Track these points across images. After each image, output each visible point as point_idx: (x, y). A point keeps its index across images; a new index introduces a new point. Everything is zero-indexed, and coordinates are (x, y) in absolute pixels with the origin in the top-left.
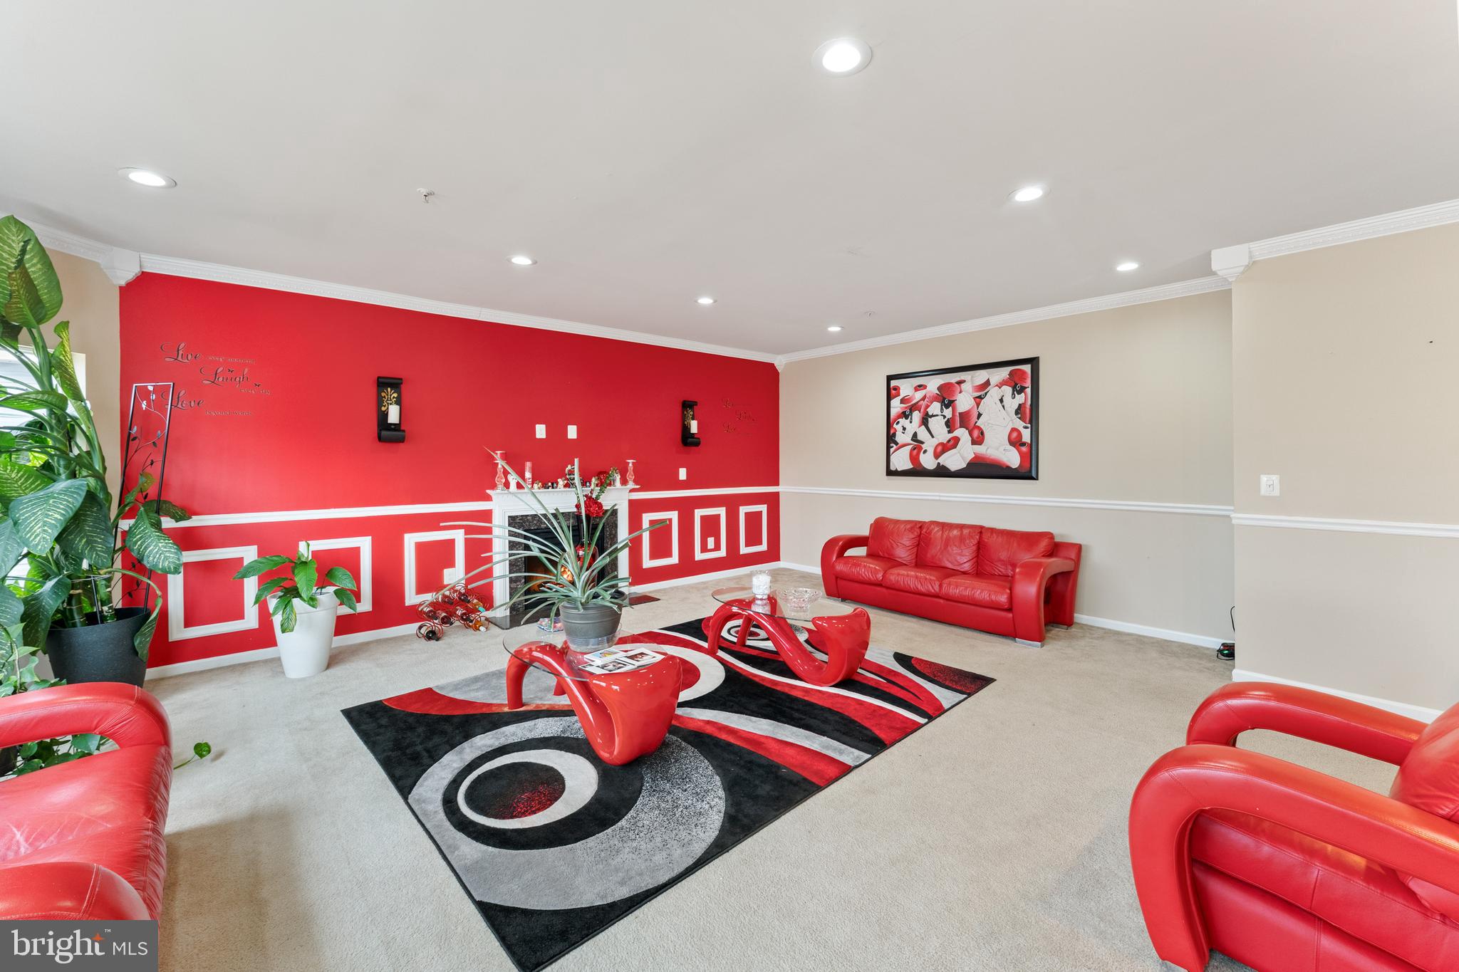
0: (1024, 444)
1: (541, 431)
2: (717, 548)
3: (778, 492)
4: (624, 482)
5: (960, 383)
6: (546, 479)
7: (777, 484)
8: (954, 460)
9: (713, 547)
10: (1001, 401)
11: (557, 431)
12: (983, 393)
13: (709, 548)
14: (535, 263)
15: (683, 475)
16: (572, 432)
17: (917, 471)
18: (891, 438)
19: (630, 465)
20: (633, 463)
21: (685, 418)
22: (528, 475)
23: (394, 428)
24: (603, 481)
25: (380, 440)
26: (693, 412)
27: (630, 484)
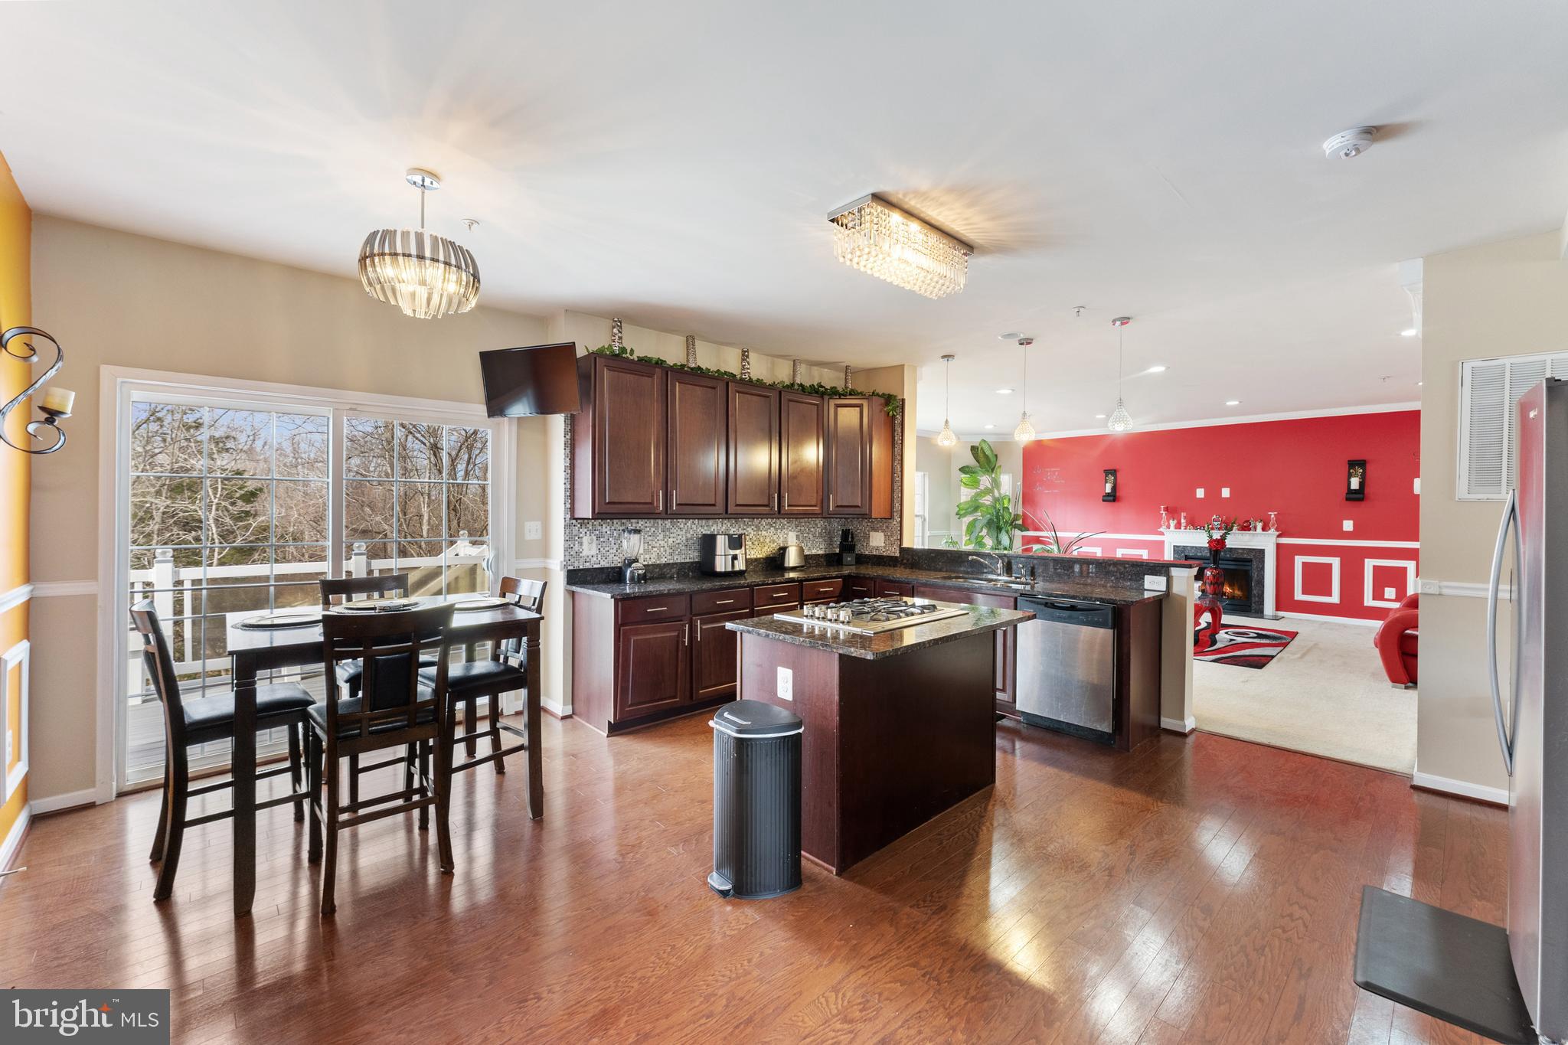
1: (1200, 493)
4: (1265, 528)
6: (1193, 524)
9: (1392, 597)
11: (1213, 493)
13: (1386, 597)
15: (1348, 525)
16: (1226, 493)
19: (1272, 516)
21: (1350, 476)
22: (1183, 521)
23: (1108, 495)
24: (1246, 528)
25: (1104, 501)
26: (1363, 468)
27: (1273, 532)
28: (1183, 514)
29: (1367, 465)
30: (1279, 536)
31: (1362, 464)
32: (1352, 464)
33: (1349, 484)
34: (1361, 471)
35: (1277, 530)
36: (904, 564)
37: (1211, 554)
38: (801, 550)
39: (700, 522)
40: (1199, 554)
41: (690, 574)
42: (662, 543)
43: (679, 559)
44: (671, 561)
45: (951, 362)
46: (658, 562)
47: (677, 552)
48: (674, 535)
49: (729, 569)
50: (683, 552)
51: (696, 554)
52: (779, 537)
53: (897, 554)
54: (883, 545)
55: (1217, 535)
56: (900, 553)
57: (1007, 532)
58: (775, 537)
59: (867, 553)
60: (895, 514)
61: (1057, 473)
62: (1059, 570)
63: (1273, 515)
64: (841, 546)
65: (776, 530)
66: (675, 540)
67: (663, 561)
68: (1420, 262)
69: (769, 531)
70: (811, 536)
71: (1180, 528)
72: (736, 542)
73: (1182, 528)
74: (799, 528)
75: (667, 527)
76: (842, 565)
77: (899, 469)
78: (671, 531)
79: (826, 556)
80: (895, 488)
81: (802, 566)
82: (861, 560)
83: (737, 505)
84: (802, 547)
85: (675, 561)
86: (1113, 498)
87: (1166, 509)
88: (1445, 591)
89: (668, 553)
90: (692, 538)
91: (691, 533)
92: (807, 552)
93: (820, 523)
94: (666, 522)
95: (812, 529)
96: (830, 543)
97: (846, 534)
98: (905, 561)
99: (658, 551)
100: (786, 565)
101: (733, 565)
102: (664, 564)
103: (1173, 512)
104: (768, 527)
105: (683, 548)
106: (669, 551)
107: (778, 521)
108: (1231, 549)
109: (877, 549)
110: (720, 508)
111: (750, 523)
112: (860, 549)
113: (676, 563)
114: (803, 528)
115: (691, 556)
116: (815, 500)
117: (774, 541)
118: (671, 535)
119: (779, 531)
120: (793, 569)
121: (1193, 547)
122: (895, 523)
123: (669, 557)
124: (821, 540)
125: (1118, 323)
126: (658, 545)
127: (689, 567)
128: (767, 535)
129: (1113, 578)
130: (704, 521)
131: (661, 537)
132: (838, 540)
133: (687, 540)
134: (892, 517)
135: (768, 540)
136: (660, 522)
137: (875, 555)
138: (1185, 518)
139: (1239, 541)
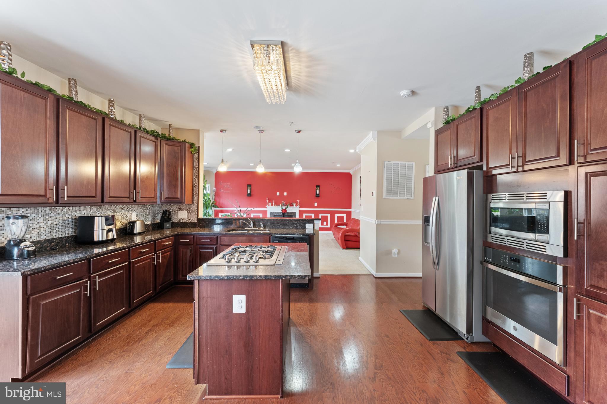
1: (278, 194)
2: (327, 224)
3: (351, 211)
4: (296, 205)
6: (277, 204)
7: (351, 208)
9: (325, 224)
11: (282, 194)
13: (324, 224)
14: (291, 150)
16: (285, 194)
21: (316, 190)
22: (273, 203)
23: (249, 194)
24: (291, 205)
25: (247, 196)
26: (319, 188)
27: (298, 206)
28: (273, 201)
30: (300, 208)
32: (317, 186)
33: (316, 192)
35: (299, 206)
36: (200, 226)
37: (282, 214)
38: (143, 222)
39: (74, 208)
40: (278, 214)
41: (67, 244)
42: (42, 225)
43: (56, 235)
44: (50, 238)
45: (224, 134)
46: (38, 239)
47: (55, 231)
48: (53, 218)
49: (105, 239)
50: (60, 230)
51: (71, 230)
52: (127, 216)
53: (196, 221)
54: (187, 217)
55: (284, 208)
56: (197, 221)
57: (211, 208)
58: (125, 216)
59: (176, 221)
60: (194, 202)
61: (229, 185)
62: (276, 224)
63: (298, 201)
64: (162, 218)
65: (125, 211)
66: (53, 221)
67: (43, 238)
68: (376, 132)
69: (121, 212)
70: (144, 214)
71: (272, 206)
72: (110, 220)
73: (273, 206)
74: (138, 210)
75: (47, 212)
76: (163, 229)
77: (197, 180)
78: (50, 215)
79: (152, 224)
80: (194, 189)
81: (144, 232)
82: (174, 225)
83: (110, 197)
84: (144, 221)
85: (54, 237)
86: (250, 195)
87: (268, 199)
88: (381, 223)
89: (47, 231)
90: (68, 220)
91: (67, 216)
92: (146, 223)
93: (149, 207)
94: (46, 209)
95: (145, 211)
96: (154, 217)
97: (165, 212)
98: (201, 224)
99: (38, 231)
100: (135, 232)
101: (107, 236)
102: (45, 240)
103: (270, 200)
104: (120, 210)
105: (60, 227)
106: (48, 230)
107: (126, 206)
108: (288, 212)
109: (183, 219)
110: (98, 199)
111: (109, 208)
112: (175, 220)
113: (55, 239)
114: (140, 210)
115: (67, 232)
116: (154, 194)
117: (124, 218)
118: (50, 219)
119: (127, 212)
120: (139, 234)
121: (276, 212)
122: (194, 206)
123: (49, 235)
124: (149, 216)
125: (297, 131)
126: (38, 226)
127: (66, 240)
128: (120, 215)
129: (295, 226)
130: (77, 208)
131: (41, 220)
132: (159, 216)
133: (64, 221)
134: (192, 203)
135: (120, 218)
136: (40, 209)
137: (183, 223)
138: (274, 202)
139: (290, 210)
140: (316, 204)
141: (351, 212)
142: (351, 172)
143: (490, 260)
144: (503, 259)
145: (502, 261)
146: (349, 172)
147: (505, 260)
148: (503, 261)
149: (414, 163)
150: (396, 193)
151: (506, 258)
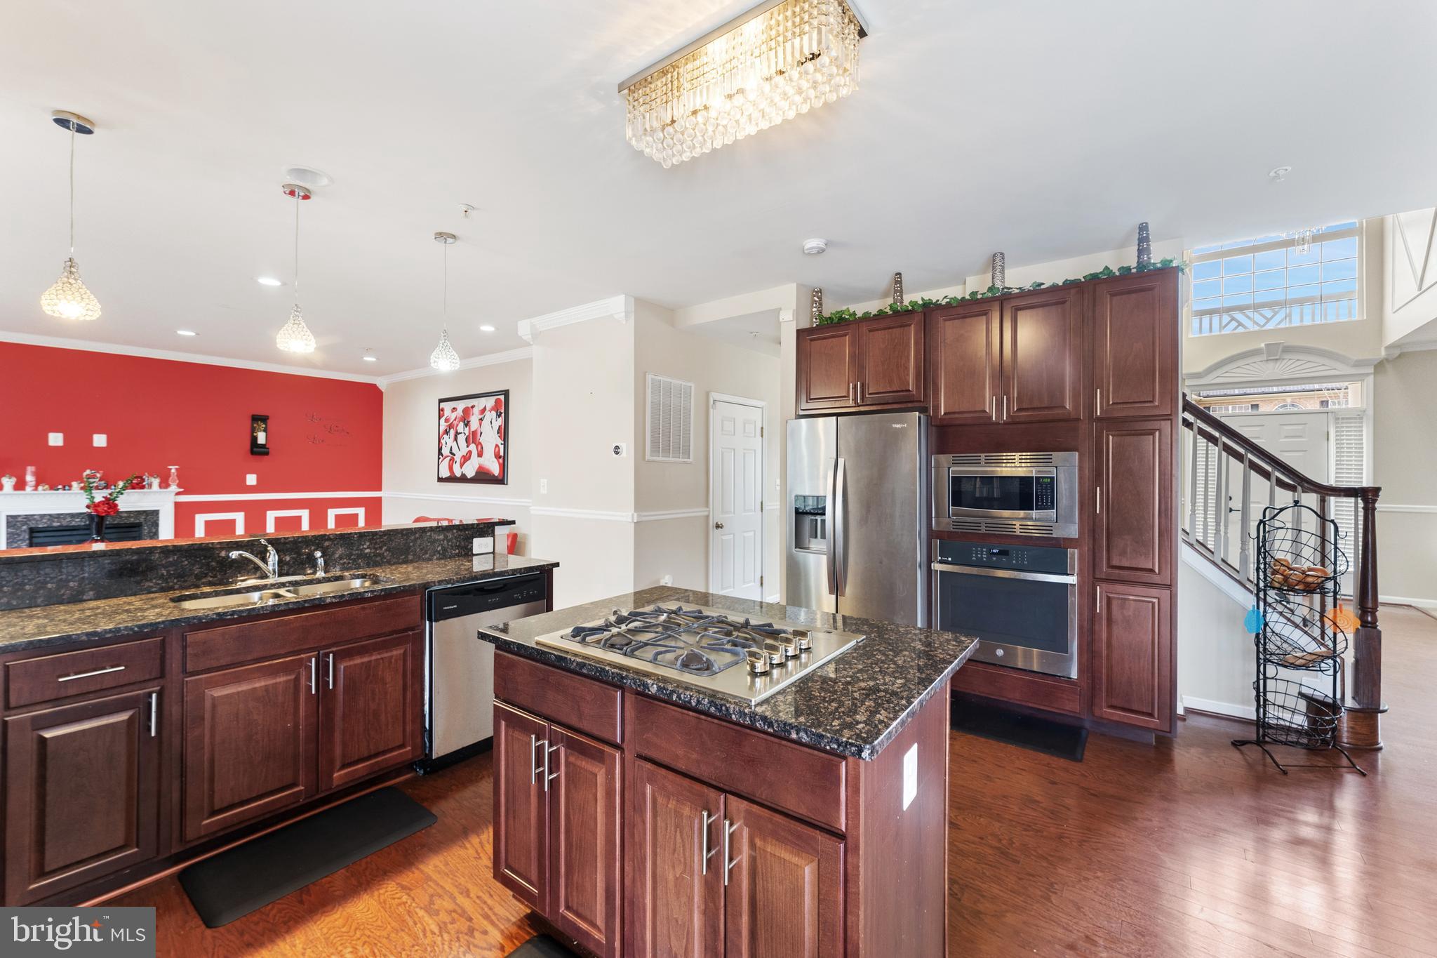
0: (500, 457)
1: (56, 439)
4: (163, 485)
5: (473, 407)
6: (55, 482)
7: (380, 489)
8: (470, 470)
10: (491, 422)
11: (78, 441)
12: (483, 416)
16: (100, 440)
17: (452, 479)
18: (440, 453)
19: (173, 471)
20: (177, 469)
22: (30, 480)
24: (139, 485)
26: (266, 425)
27: (174, 488)
29: (268, 421)
30: (178, 494)
31: (264, 419)
32: (256, 419)
33: (255, 439)
34: (264, 426)
35: (179, 486)
40: (57, 523)
55: (99, 496)
63: (173, 469)
71: (23, 489)
73: (28, 489)
108: (123, 513)
138: (33, 475)
139: (130, 502)
140: (251, 479)
141: (379, 500)
142: (382, 383)
143: (950, 559)
144: (977, 554)
145: (974, 558)
146: (375, 383)
147: (979, 556)
148: (976, 557)
149: (693, 385)
150: (667, 451)
151: (982, 551)
